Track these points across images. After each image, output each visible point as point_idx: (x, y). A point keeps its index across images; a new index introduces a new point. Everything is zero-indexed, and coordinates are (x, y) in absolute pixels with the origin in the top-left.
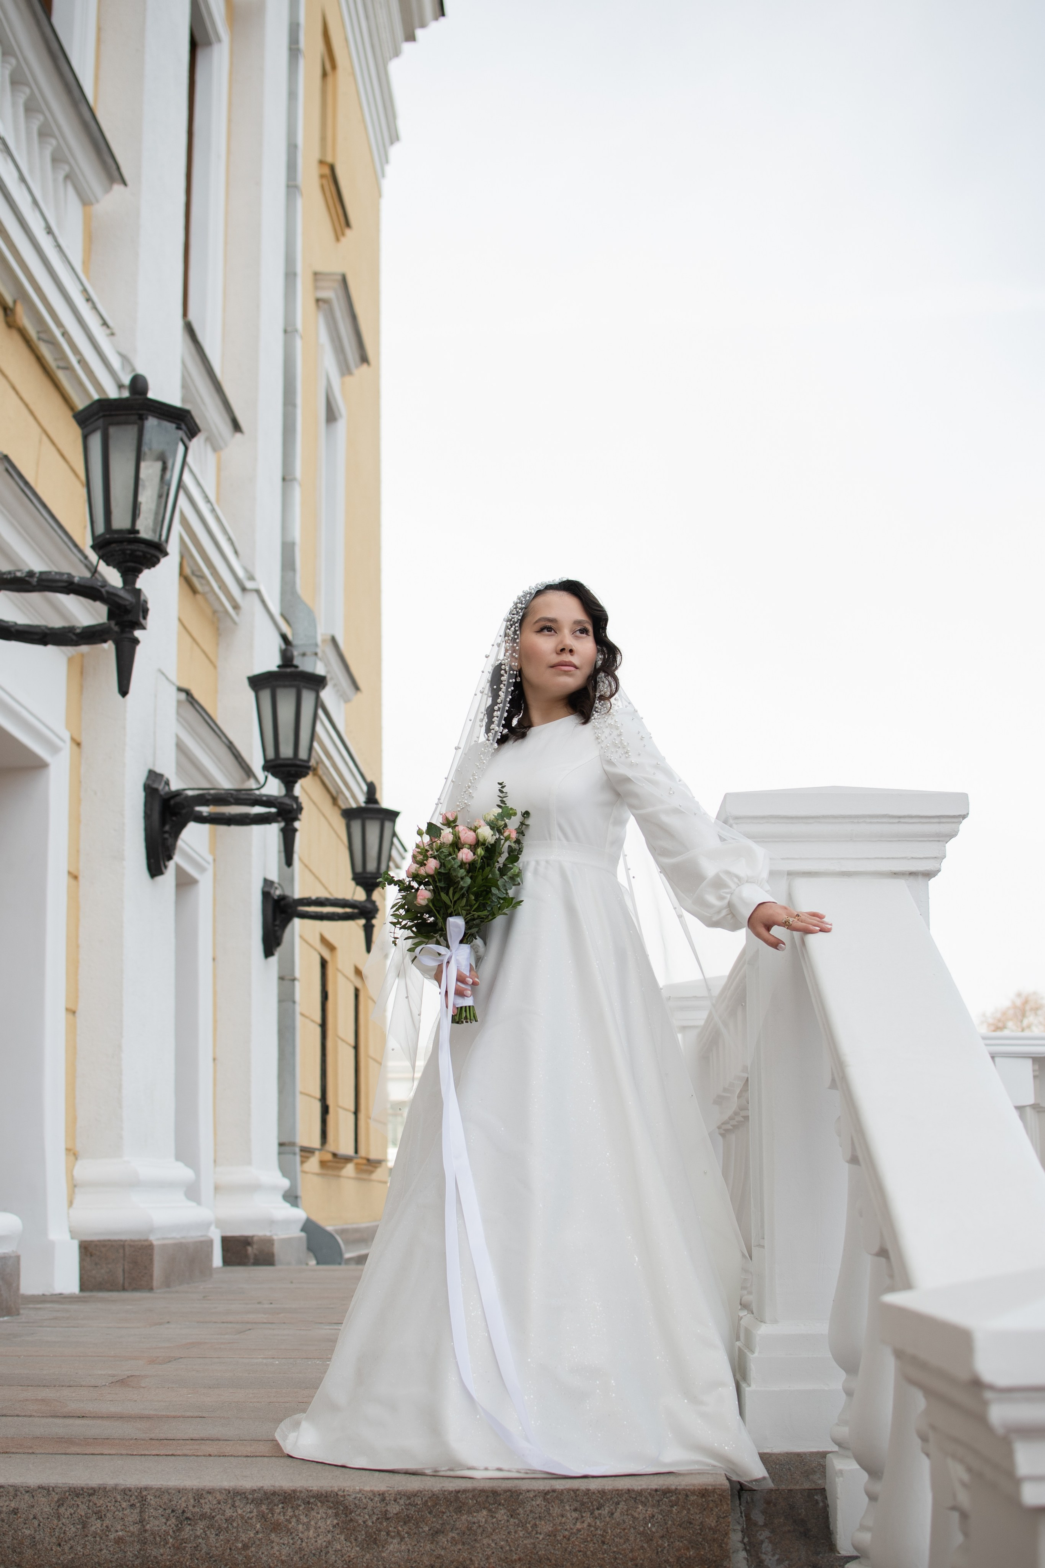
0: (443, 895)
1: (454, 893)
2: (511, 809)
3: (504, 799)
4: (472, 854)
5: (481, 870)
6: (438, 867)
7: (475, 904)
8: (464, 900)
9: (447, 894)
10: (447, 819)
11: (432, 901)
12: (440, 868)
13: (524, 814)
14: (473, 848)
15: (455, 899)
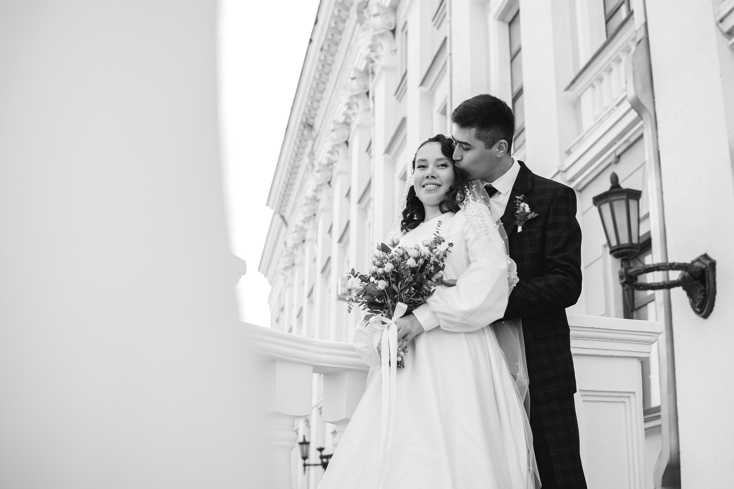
0: (394, 286)
1: (401, 286)
2: (442, 238)
3: (439, 231)
4: (415, 262)
5: (420, 273)
6: (393, 268)
7: (413, 293)
8: (408, 290)
9: (397, 285)
10: (393, 242)
11: (387, 288)
12: (394, 269)
13: (450, 244)
14: (417, 259)
15: (402, 289)
